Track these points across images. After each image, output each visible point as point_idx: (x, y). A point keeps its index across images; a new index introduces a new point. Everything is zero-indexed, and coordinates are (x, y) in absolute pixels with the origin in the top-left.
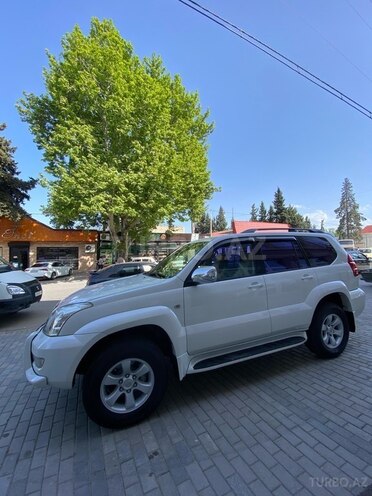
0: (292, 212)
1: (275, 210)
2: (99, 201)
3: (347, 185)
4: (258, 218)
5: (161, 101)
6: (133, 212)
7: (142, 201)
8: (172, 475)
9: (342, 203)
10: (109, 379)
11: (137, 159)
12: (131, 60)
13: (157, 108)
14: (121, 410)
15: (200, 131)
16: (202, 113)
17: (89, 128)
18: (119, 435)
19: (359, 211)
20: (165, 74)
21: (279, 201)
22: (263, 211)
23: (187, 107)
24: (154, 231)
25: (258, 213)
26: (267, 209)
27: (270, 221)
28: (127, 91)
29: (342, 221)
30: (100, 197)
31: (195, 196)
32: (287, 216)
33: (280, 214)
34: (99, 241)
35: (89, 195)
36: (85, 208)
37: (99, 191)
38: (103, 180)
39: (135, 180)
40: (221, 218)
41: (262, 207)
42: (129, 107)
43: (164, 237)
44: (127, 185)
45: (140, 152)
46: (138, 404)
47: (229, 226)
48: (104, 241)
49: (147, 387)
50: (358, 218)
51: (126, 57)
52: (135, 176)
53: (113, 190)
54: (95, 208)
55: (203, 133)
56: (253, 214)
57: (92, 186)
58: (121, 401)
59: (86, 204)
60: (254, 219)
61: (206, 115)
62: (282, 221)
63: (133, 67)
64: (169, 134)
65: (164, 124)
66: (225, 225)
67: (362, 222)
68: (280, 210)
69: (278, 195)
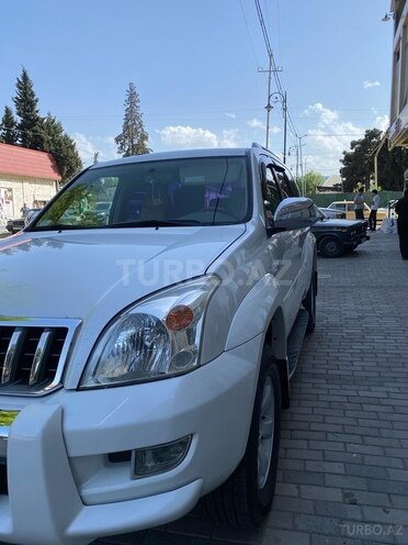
0: (53, 128)
3: (132, 97)
9: (126, 127)
21: (26, 101)
27: (9, 140)
32: (43, 134)
62: (35, 144)
68: (30, 121)
69: (24, 85)
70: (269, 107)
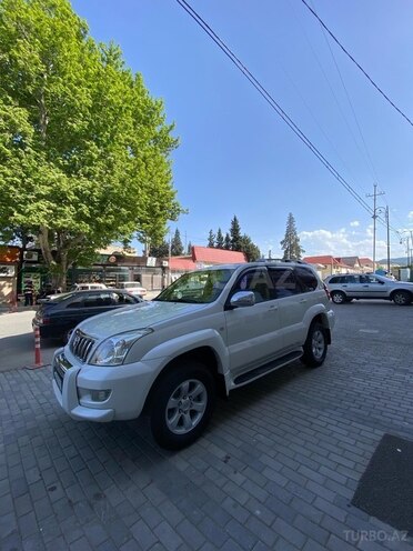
0: (247, 240)
1: (231, 238)
2: (39, 210)
3: (291, 220)
4: (215, 244)
5: (125, 101)
6: (86, 228)
7: (97, 215)
8: (252, 468)
9: (287, 236)
10: (172, 402)
11: (90, 164)
12: (84, 41)
13: (121, 108)
14: (182, 431)
15: (162, 142)
16: (167, 124)
17: (24, 112)
18: (184, 453)
19: (299, 244)
20: (125, 68)
21: (235, 230)
22: (220, 238)
23: (150, 113)
24: (102, 252)
25: (215, 239)
26: (224, 236)
27: (227, 248)
28: (83, 79)
29: (286, 252)
30: (42, 204)
31: (159, 215)
32: (241, 244)
33: (236, 242)
34: (22, 261)
35: (26, 202)
36: (20, 217)
37: (39, 197)
38: (45, 183)
39: (89, 189)
40: (177, 241)
41: (219, 233)
42: (85, 98)
43: (113, 259)
44: (77, 193)
45: (96, 156)
46: (194, 423)
47: (185, 251)
48: (28, 262)
49: (201, 406)
50: (298, 250)
51: (79, 37)
52: (89, 183)
53: (58, 197)
54: (34, 218)
55: (166, 145)
56: (210, 239)
57: (30, 189)
58: (181, 423)
59: (20, 212)
60: (211, 245)
61: (171, 127)
62: (237, 249)
63: (87, 51)
64: (128, 140)
65: (126, 127)
66: (181, 249)
67: (301, 254)
68: (236, 238)
69: (235, 223)
70: (374, 217)
